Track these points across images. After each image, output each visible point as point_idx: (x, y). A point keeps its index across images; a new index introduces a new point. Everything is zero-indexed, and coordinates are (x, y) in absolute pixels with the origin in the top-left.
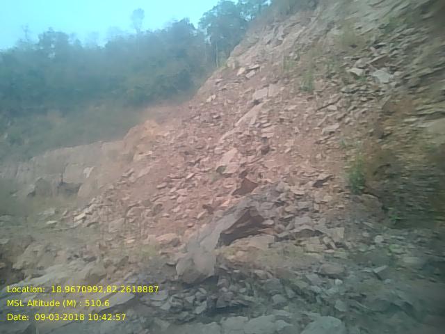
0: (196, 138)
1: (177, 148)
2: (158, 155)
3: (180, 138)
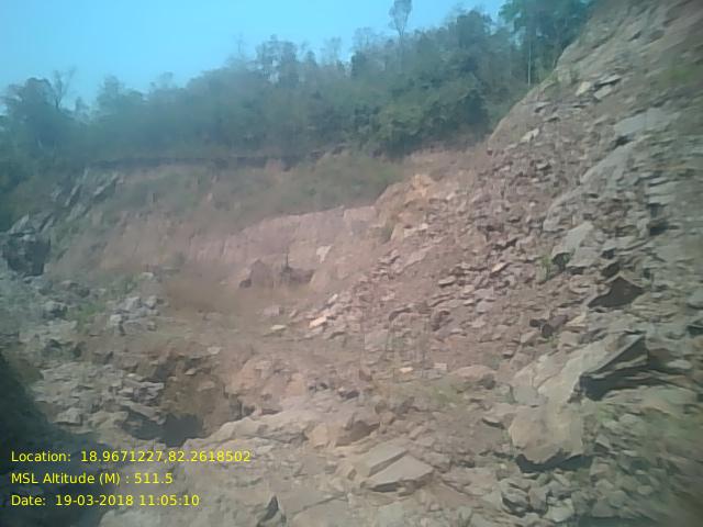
0: (508, 205)
1: (472, 219)
2: (440, 231)
3: (475, 202)
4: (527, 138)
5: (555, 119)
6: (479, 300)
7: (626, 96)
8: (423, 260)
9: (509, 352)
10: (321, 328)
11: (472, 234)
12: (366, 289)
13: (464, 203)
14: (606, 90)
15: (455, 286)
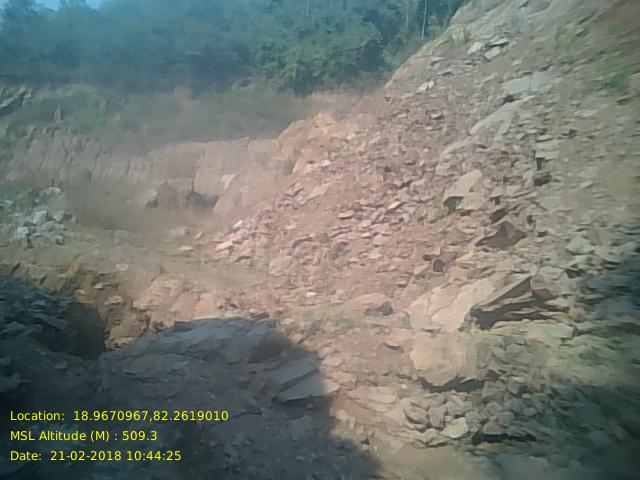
0: (404, 148)
1: (371, 160)
2: (342, 168)
3: (375, 144)
4: (422, 88)
5: (449, 73)
6: (376, 234)
7: (513, 59)
8: (325, 194)
9: (403, 283)
10: (227, 251)
11: (371, 174)
12: (270, 218)
13: (364, 144)
14: (496, 51)
15: (353, 220)
